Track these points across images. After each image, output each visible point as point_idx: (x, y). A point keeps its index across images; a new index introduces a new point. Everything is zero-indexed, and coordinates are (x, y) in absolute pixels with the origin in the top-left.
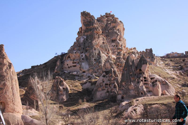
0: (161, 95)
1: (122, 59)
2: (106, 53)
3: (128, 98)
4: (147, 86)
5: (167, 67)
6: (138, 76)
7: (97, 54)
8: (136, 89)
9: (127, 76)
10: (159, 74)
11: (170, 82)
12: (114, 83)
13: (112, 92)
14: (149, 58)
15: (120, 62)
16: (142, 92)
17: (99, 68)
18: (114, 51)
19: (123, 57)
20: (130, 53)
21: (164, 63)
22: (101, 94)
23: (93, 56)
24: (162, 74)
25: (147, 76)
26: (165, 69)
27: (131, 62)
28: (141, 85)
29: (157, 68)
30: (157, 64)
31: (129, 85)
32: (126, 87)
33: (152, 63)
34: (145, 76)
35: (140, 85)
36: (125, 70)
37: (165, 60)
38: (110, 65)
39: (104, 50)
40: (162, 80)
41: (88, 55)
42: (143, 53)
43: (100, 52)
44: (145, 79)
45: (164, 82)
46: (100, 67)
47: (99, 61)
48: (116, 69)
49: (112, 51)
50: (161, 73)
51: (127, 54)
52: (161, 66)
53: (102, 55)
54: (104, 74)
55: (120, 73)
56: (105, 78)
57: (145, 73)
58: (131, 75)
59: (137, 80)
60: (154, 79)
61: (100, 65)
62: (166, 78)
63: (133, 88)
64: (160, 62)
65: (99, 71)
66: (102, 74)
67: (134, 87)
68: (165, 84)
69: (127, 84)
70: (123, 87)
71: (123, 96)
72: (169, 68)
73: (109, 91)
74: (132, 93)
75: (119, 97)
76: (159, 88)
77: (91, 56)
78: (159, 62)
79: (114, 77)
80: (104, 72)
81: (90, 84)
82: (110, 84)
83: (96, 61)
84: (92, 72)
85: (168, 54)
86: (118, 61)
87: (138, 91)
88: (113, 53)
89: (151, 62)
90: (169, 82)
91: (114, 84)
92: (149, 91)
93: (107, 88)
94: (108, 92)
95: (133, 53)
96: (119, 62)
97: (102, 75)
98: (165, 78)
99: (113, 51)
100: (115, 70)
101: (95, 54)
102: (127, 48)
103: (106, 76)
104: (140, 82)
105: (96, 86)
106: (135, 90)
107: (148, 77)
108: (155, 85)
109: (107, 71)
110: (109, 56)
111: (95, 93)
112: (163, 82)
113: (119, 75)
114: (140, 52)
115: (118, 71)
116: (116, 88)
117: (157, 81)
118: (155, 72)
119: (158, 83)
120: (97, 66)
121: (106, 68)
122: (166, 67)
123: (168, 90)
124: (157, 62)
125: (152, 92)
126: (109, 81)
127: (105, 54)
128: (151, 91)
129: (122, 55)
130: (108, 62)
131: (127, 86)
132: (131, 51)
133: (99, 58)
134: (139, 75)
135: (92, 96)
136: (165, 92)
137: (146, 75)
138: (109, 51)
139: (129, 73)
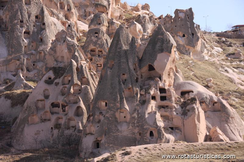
0: (205, 140)
1: (105, 35)
2: (61, 16)
3: (111, 145)
4: (167, 114)
5: (231, 62)
6: (144, 85)
7: (33, 18)
8: (136, 122)
9: (112, 84)
10: (207, 82)
11: (234, 103)
12: (77, 102)
13: (68, 128)
14: (184, 36)
15: (99, 42)
16: (152, 129)
17: (38, 57)
18: (85, 10)
19: (108, 30)
20: (130, 19)
21: (224, 50)
22: (38, 133)
23: (22, 22)
24: (215, 82)
25: (170, 86)
26: (223, 68)
27: (125, 45)
28: (149, 110)
29: (203, 66)
30: (204, 54)
31: (117, 109)
32: (107, 115)
33: (191, 49)
34: (164, 84)
35: (147, 109)
36: (109, 65)
37: (228, 43)
38: (69, 49)
39: (57, 5)
40: (211, 98)
41: (6, 17)
42: (167, 19)
43: (42, 11)
44: (163, 95)
45: (216, 103)
46: (43, 54)
47: (40, 36)
48: (85, 62)
49: (79, 10)
50: (213, 78)
51: (122, 21)
52: (216, 60)
53: (49, 19)
54: (51, 74)
55: (95, 74)
56: (53, 86)
57: (165, 77)
58: (125, 82)
59: (141, 95)
60: (191, 93)
61: (41, 48)
62: (226, 93)
63: (128, 117)
64: (213, 49)
65: (38, 67)
66: (44, 75)
67: (131, 115)
68: (219, 111)
69: (112, 105)
70: (101, 113)
71: (99, 139)
72: (236, 66)
73: (60, 125)
74: (125, 130)
75: (88, 142)
76: (199, 121)
77: (16, 21)
78: (209, 48)
79: (77, 84)
80: (51, 69)
81: (9, 102)
82: (65, 104)
83: (29, 38)
84: (17, 69)
85: (237, 26)
86: (94, 40)
87: (141, 127)
88: (83, 17)
89: (187, 47)
90: (231, 105)
91: (77, 105)
92: (172, 128)
93: (55, 115)
94: (57, 126)
95: (139, 19)
96: (95, 44)
97: (45, 78)
98: (221, 93)
99: (83, 10)
100: (82, 66)
101: (27, 16)
102: (124, 6)
103: (56, 81)
104: (149, 102)
105: (25, 107)
106: (134, 123)
107: (172, 90)
108: (189, 111)
109: (59, 67)
110: (69, 26)
111: (20, 129)
112: (216, 105)
113: (91, 81)
114: (160, 18)
115: (90, 69)
116: (81, 117)
117: (196, 100)
118: (195, 76)
119: (197, 106)
120: (34, 52)
121: (58, 57)
122: (229, 64)
123: (228, 128)
124: (206, 47)
125: (181, 131)
126: (63, 94)
127: (58, 18)
128: (177, 128)
129: (106, 24)
130: (64, 41)
131: (111, 110)
132: (135, 14)
133: (41, 27)
134: (147, 82)
135: (11, 138)
136: (216, 131)
137: (167, 82)
138: (69, 10)
139: (119, 76)
